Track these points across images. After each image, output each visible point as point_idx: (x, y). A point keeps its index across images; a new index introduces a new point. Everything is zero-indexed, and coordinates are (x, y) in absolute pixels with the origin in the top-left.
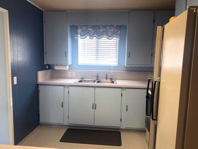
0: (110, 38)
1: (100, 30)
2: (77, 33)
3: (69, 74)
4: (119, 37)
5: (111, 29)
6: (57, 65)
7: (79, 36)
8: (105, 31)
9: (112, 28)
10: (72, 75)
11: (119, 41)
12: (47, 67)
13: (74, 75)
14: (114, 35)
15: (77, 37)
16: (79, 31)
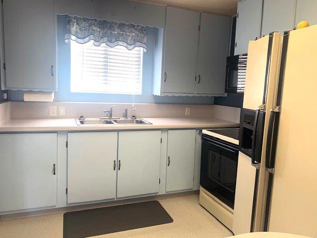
0: (130, 47)
1: (114, 31)
2: (69, 32)
3: (53, 110)
4: (145, 47)
5: (131, 32)
6: (30, 92)
7: (73, 37)
8: (123, 35)
9: (133, 30)
10: (58, 112)
11: (144, 53)
12: (5, 96)
13: (62, 112)
14: (138, 44)
15: (69, 38)
16: (74, 28)
